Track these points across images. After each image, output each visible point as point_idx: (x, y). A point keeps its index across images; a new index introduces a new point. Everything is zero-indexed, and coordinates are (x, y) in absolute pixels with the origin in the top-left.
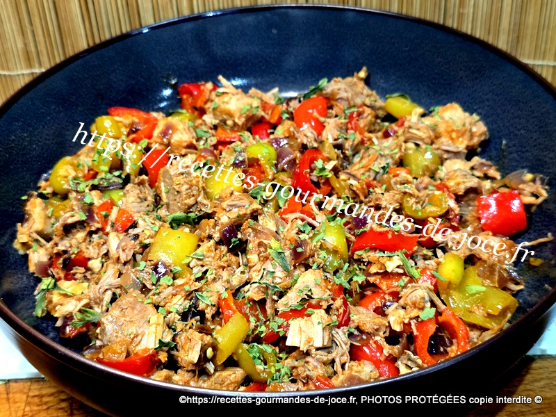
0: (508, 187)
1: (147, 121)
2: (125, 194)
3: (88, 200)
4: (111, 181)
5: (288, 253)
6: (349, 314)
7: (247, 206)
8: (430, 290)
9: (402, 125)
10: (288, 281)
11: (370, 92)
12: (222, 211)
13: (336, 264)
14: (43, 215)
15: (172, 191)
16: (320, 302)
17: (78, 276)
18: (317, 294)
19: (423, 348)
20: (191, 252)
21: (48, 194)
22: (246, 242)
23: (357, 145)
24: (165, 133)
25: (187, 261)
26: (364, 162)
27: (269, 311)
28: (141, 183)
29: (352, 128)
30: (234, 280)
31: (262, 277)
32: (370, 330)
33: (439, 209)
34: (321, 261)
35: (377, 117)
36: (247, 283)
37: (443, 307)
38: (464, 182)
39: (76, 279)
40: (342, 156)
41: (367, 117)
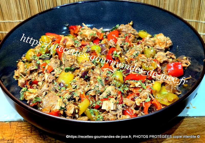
0: (178, 61)
1: (58, 38)
2: (50, 61)
3: (38, 63)
4: (46, 57)
5: (103, 80)
6: (123, 100)
7: (90, 65)
8: (149, 93)
9: (144, 40)
10: (103, 89)
11: (133, 29)
12: (82, 67)
13: (119, 85)
14: (23, 67)
15: (66, 60)
16: (113, 96)
18: (112, 93)
19: (146, 111)
20: (72, 80)
21: (25, 61)
22: (90, 77)
23: (128, 47)
24: (64, 42)
25: (70, 83)
26: (130, 52)
27: (97, 99)
28: (56, 58)
29: (127, 41)
30: (85, 89)
31: (95, 88)
32: (129, 105)
33: (154, 67)
34: (114, 83)
35: (135, 38)
36: (90, 90)
37: (153, 98)
38: (163, 59)
39: (34, 88)
40: (123, 50)
41: (132, 38)
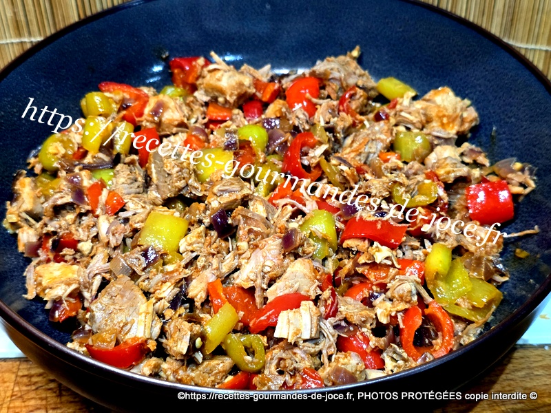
0: (497, 175)
1: (138, 98)
2: (115, 176)
5: (278, 242)
6: (337, 304)
7: (238, 191)
8: (417, 283)
9: (394, 107)
10: (278, 270)
11: (363, 72)
12: (213, 195)
14: (32, 195)
15: (162, 173)
17: (68, 258)
18: (306, 284)
19: (409, 342)
20: (180, 237)
22: (237, 227)
23: (349, 127)
24: (156, 112)
26: (355, 145)
27: (258, 300)
28: (132, 163)
29: (344, 111)
30: (224, 267)
32: (357, 322)
33: (428, 199)
34: (310, 250)
35: (369, 98)
36: (236, 270)
37: (429, 299)
39: (66, 261)
40: (333, 139)
41: (359, 99)
